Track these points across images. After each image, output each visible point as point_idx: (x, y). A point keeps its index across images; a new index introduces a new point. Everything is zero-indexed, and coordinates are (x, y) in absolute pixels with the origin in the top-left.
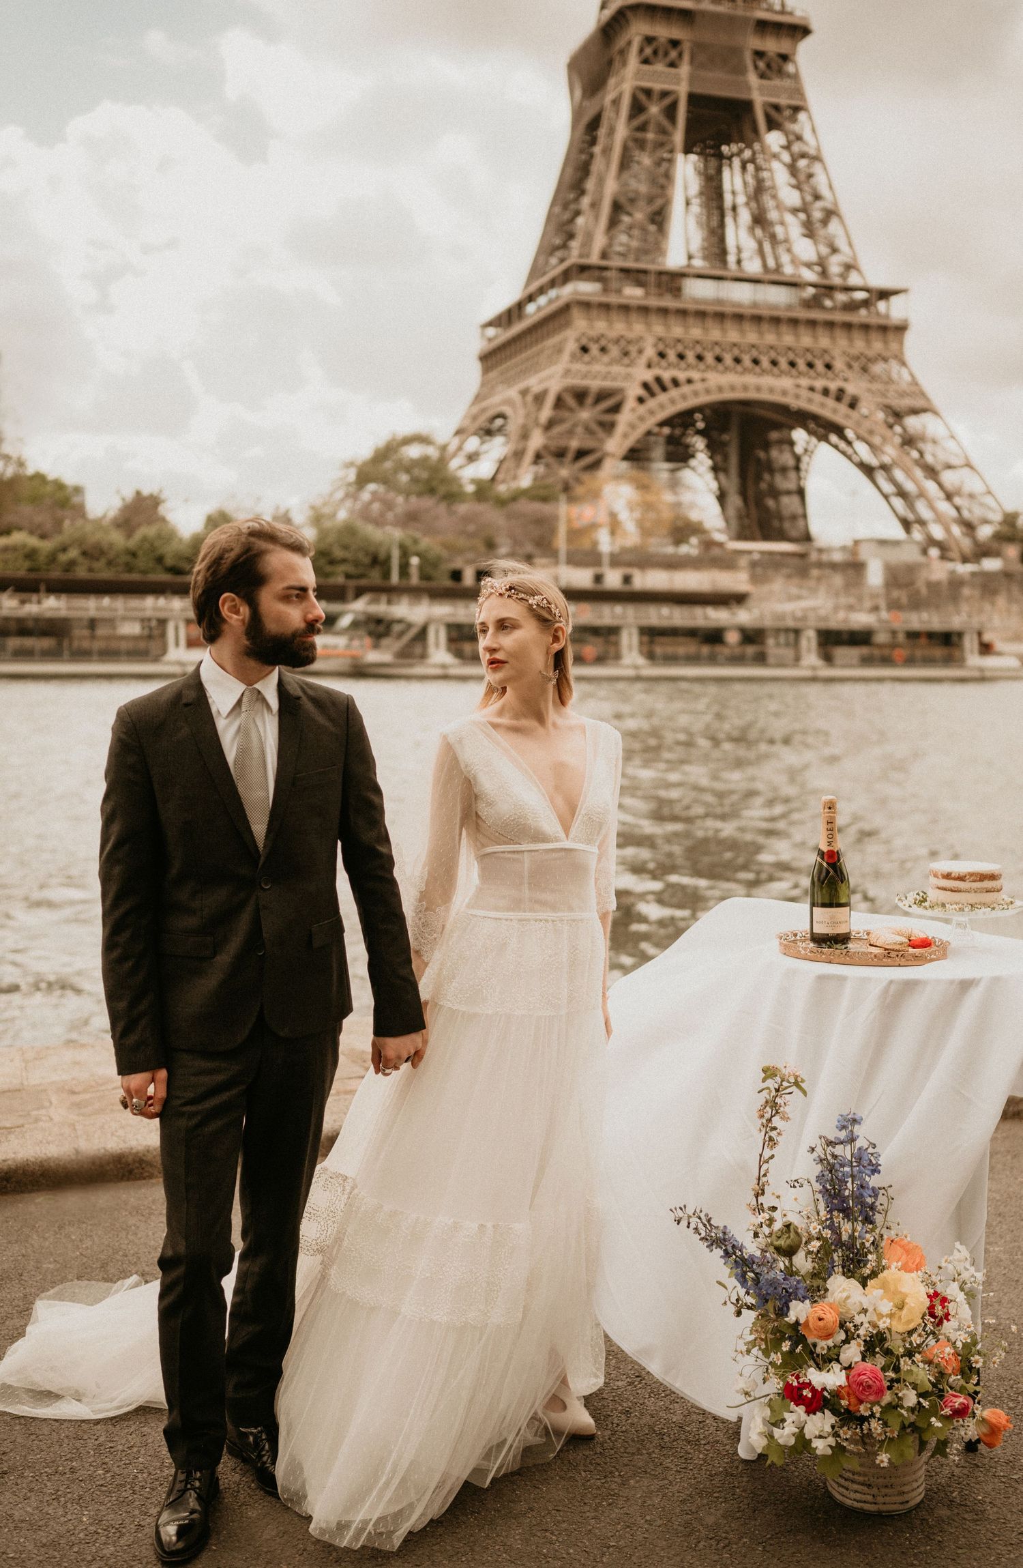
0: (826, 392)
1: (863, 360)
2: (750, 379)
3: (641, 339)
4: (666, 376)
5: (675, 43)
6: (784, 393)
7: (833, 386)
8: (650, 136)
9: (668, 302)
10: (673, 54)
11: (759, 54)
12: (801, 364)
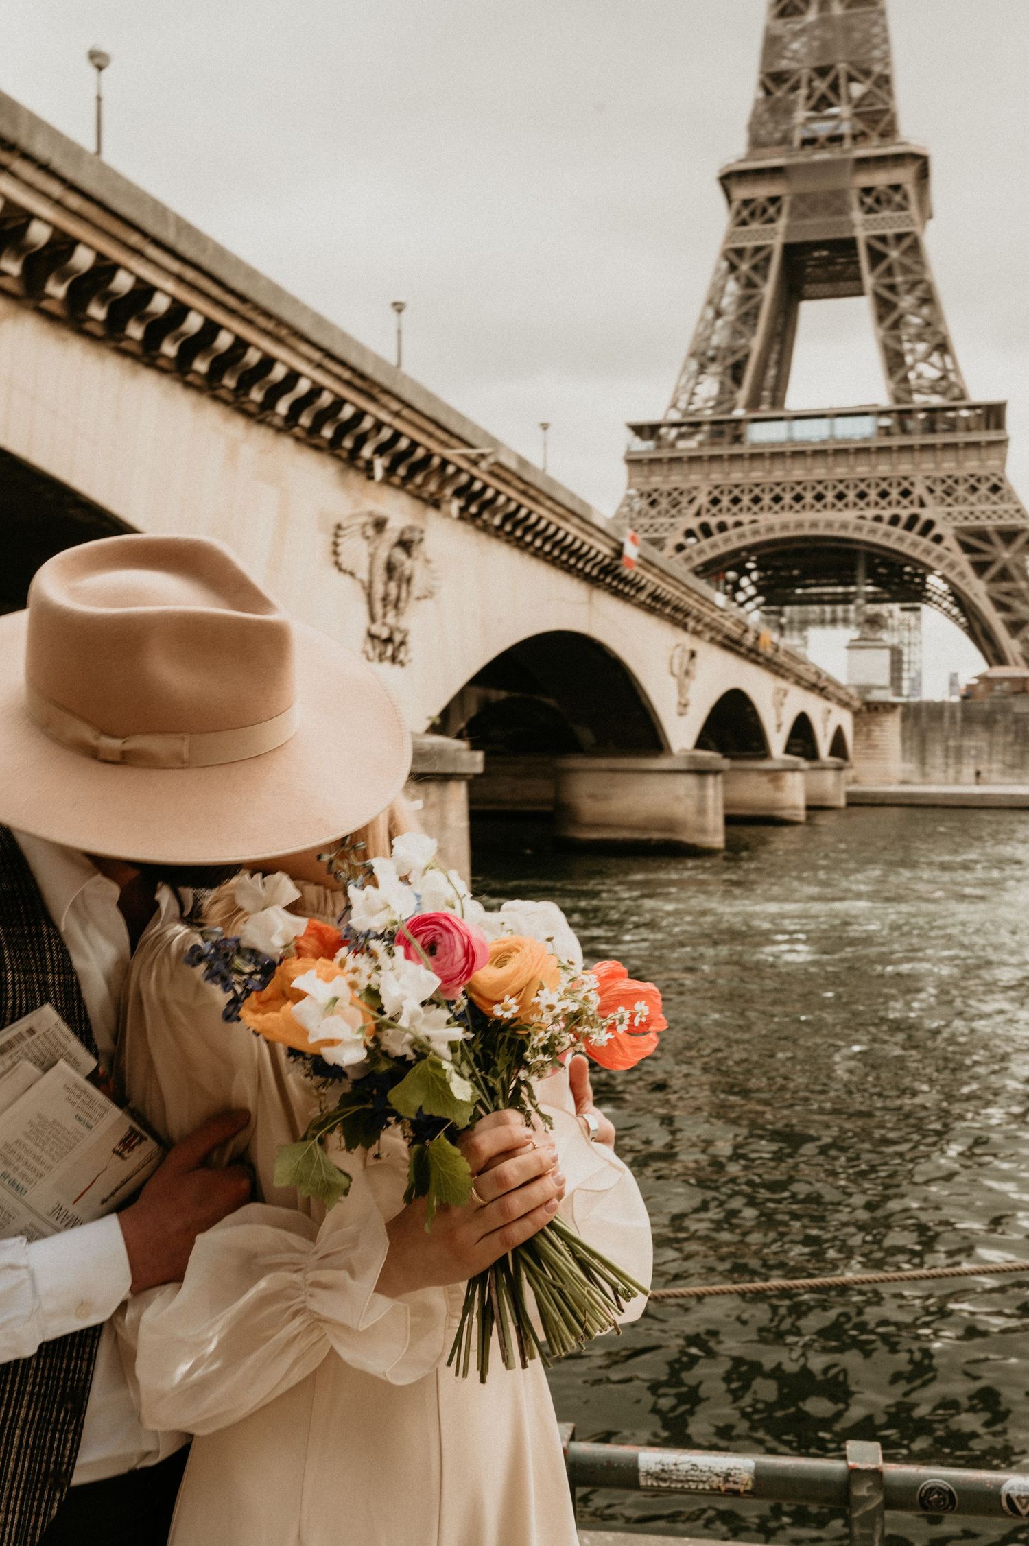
0: (895, 520)
1: (950, 482)
4: (713, 522)
5: (776, 200)
6: (844, 526)
7: (905, 514)
9: (726, 449)
10: (772, 211)
11: (867, 191)
12: (873, 495)
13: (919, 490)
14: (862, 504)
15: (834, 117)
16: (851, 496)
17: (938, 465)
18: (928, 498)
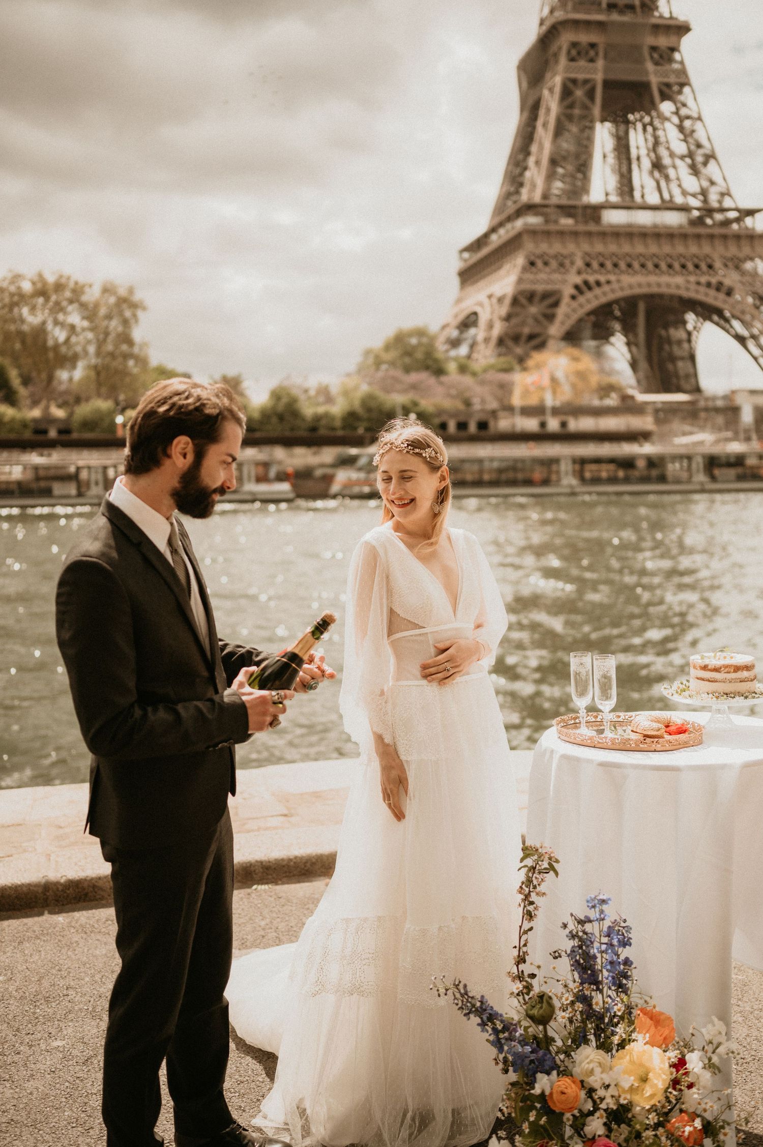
0: (709, 285)
1: (736, 260)
2: (653, 279)
3: (572, 255)
4: (591, 279)
5: (593, 46)
6: (678, 287)
7: (714, 281)
8: (577, 112)
9: (592, 227)
10: (592, 53)
11: (653, 49)
12: (690, 266)
14: (685, 272)
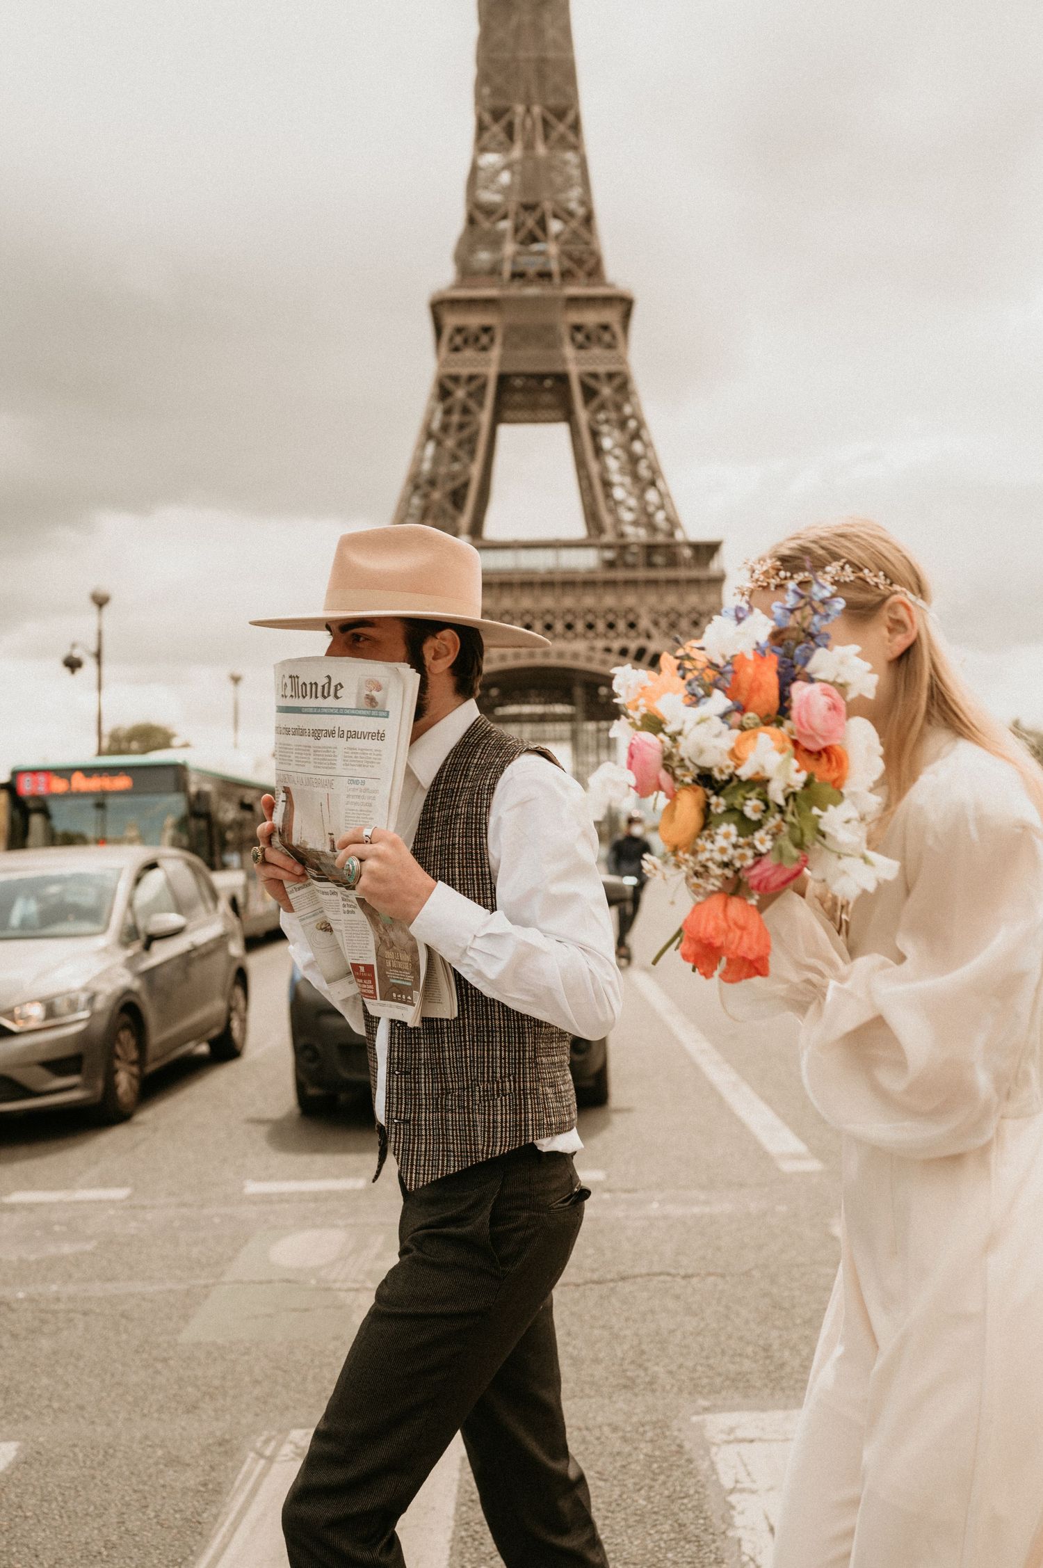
0: (623, 652)
1: (673, 615)
5: (487, 329)
6: (575, 656)
7: (633, 646)
10: (484, 339)
11: (577, 328)
12: (601, 626)
13: (645, 623)
14: (591, 634)
15: (541, 253)
16: (580, 626)
17: (661, 599)
18: (654, 631)
